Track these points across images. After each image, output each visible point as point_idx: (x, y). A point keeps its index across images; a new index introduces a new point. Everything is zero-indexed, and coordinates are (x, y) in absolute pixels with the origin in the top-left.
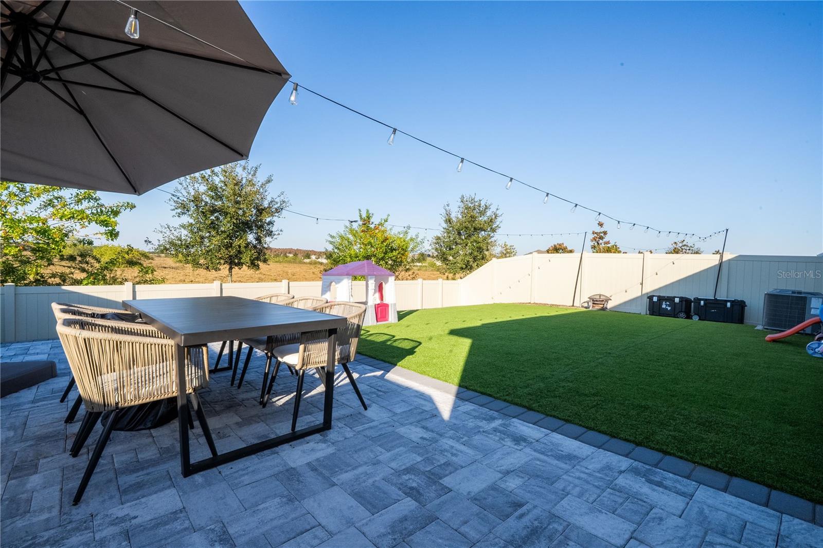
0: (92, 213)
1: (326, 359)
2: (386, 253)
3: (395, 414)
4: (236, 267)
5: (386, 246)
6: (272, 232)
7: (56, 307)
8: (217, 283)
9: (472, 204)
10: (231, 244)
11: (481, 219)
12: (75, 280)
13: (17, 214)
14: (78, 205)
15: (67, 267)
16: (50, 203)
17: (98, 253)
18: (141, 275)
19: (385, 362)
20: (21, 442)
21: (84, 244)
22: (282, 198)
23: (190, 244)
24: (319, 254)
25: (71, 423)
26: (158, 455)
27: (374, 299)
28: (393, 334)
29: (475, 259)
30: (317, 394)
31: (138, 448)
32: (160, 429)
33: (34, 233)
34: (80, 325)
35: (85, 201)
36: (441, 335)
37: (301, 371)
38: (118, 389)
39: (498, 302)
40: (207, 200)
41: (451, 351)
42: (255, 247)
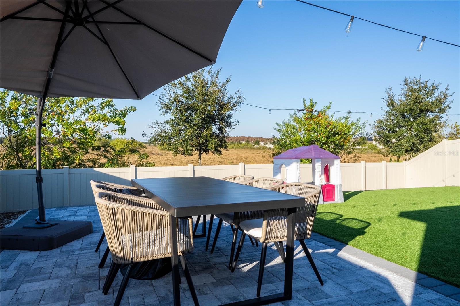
0: (111, 116)
1: (286, 235)
2: (328, 137)
3: (352, 293)
4: (204, 153)
5: (329, 131)
6: (231, 123)
7: (93, 184)
8: (190, 166)
9: (417, 85)
10: (200, 134)
11: (427, 100)
12: (101, 163)
13: (70, 119)
14: (102, 111)
15: (96, 154)
16: (86, 111)
17: (113, 144)
18: (140, 160)
19: (336, 240)
20: (75, 278)
21: (106, 138)
22: (238, 94)
23: (171, 135)
24: (266, 140)
25: (102, 268)
26: (158, 302)
27: (320, 181)
28: (340, 214)
29: (421, 141)
30: (276, 265)
31: (144, 294)
32: (158, 280)
33: (78, 132)
34: (108, 198)
35: (106, 107)
36: (391, 217)
37: (264, 243)
38: (132, 247)
39: (451, 185)
40: (183, 101)
41: (404, 234)
42: (218, 136)
